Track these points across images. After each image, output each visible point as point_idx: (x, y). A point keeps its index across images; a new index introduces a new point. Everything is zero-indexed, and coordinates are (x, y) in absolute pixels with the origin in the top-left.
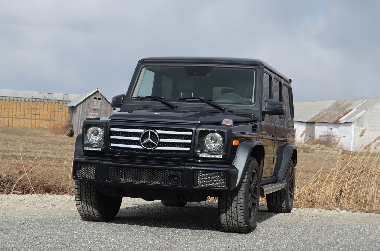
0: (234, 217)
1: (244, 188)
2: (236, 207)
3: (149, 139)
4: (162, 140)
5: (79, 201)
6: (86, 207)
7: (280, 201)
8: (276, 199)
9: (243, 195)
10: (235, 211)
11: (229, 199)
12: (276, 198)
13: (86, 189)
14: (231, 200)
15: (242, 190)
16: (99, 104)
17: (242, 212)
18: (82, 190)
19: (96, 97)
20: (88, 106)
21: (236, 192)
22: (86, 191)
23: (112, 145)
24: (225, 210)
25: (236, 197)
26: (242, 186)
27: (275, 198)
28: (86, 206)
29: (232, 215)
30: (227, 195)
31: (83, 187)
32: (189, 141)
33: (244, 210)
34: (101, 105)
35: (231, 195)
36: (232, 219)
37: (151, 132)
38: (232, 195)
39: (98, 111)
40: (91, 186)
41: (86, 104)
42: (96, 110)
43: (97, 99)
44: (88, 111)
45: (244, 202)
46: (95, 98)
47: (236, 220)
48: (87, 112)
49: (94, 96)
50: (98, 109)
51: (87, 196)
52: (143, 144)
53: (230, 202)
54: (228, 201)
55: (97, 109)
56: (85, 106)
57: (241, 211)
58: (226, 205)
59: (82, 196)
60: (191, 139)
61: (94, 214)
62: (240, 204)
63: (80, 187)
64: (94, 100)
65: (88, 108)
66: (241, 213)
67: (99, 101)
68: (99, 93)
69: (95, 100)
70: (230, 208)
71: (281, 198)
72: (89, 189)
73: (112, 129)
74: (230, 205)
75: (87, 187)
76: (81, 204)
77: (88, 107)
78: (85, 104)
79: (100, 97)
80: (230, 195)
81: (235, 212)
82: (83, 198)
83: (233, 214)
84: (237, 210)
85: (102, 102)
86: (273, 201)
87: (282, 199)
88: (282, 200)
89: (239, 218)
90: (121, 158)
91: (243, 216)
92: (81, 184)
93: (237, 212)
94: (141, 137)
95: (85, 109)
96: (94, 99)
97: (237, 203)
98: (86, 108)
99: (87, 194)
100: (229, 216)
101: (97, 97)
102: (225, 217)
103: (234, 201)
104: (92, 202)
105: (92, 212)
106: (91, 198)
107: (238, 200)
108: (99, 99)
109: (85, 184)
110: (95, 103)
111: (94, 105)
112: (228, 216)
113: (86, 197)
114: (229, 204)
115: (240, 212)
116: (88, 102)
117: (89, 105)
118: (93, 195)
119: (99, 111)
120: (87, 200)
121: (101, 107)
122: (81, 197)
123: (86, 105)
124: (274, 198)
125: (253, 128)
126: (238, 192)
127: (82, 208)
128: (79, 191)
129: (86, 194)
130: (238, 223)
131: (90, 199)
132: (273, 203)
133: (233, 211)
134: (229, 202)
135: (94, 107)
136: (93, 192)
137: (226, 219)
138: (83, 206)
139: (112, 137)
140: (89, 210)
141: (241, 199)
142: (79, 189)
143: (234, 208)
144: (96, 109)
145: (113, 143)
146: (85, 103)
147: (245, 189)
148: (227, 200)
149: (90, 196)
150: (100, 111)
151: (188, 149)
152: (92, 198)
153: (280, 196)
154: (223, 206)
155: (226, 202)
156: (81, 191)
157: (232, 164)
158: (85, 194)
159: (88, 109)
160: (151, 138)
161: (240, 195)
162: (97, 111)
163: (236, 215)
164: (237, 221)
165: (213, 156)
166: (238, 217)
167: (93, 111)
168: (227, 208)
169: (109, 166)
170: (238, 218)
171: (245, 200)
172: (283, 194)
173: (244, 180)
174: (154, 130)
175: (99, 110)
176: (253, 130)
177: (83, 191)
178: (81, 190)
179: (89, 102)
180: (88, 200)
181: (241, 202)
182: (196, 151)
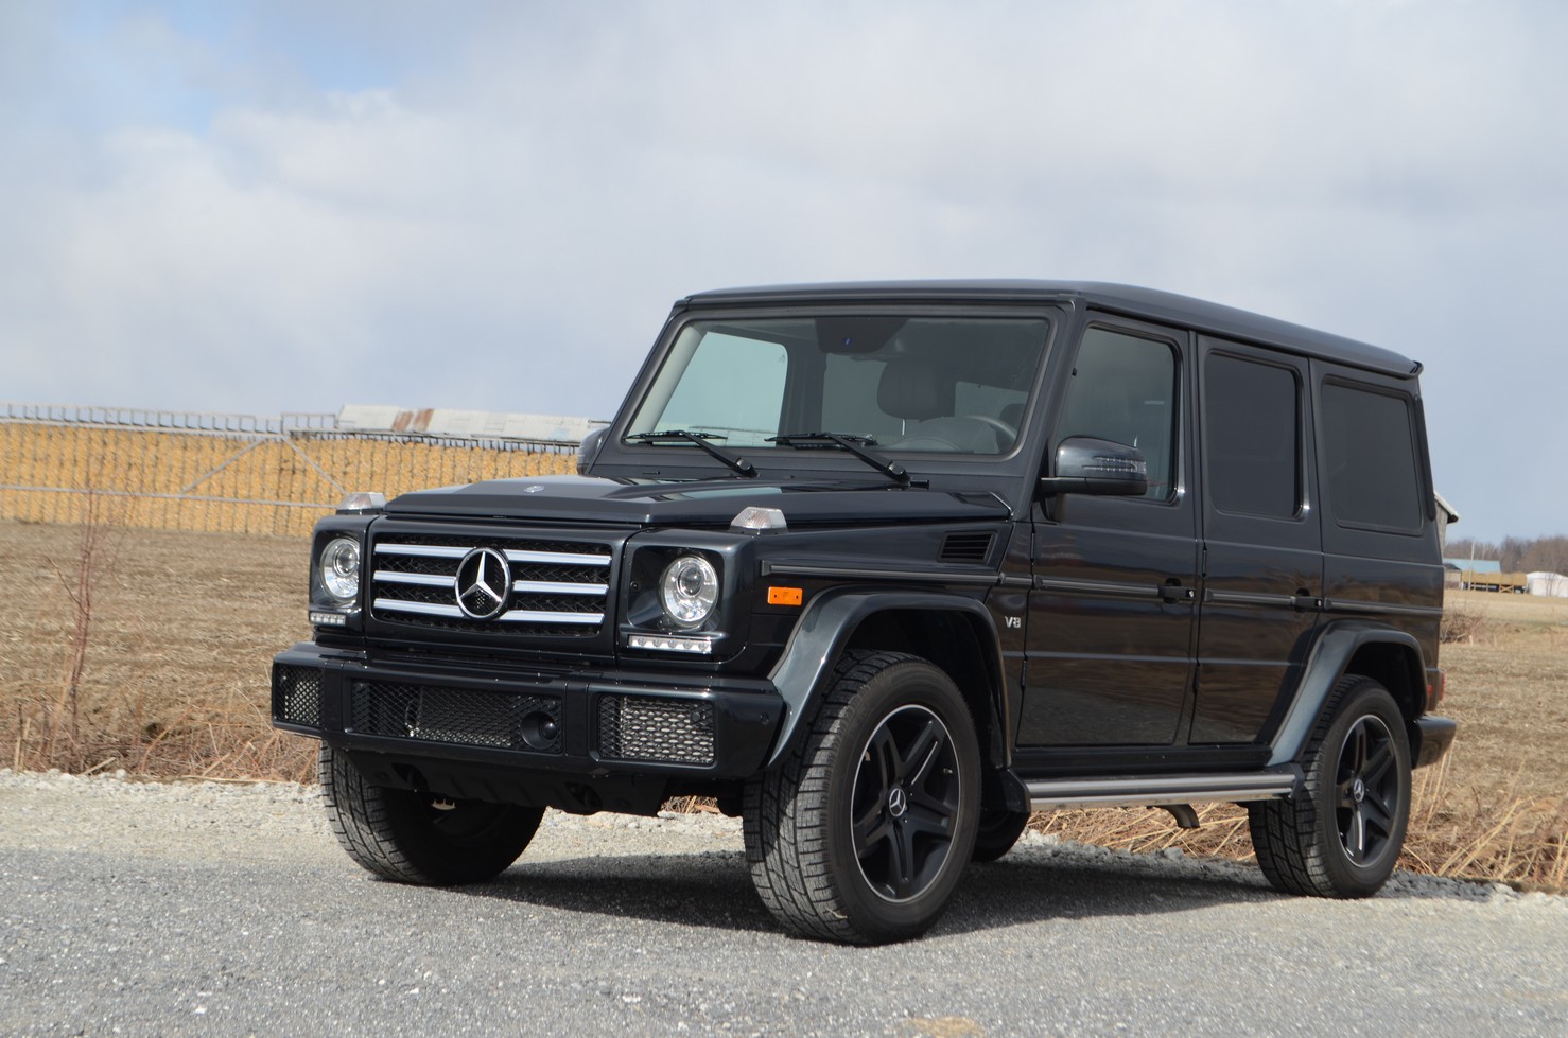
0: (794, 879)
1: (820, 769)
2: (793, 840)
3: (481, 583)
4: (521, 586)
5: (332, 809)
6: (355, 829)
7: (1296, 849)
8: (1282, 840)
9: (816, 795)
10: (791, 855)
11: (768, 810)
12: (1282, 834)
13: (346, 763)
14: (774, 816)
15: (813, 775)
17: (815, 861)
18: (336, 766)
21: (793, 783)
22: (346, 770)
23: (380, 603)
24: (760, 850)
25: (792, 802)
26: (815, 762)
27: (1277, 838)
28: (353, 825)
29: (784, 872)
30: (765, 795)
31: (340, 759)
32: (600, 589)
33: (820, 854)
35: (776, 796)
36: (788, 886)
37: (488, 555)
38: (779, 795)
45: (817, 823)
47: (803, 891)
51: (351, 791)
52: (464, 600)
53: (774, 820)
54: (767, 818)
57: (811, 856)
58: (761, 833)
59: (337, 789)
60: (607, 581)
61: (386, 856)
62: (805, 831)
66: (810, 864)
70: (776, 846)
71: (1297, 834)
73: (381, 548)
74: (774, 832)
76: (338, 818)
80: (772, 797)
81: (791, 862)
82: (341, 796)
83: (787, 866)
84: (797, 853)
86: (1270, 848)
87: (1304, 840)
88: (1302, 845)
89: (811, 884)
90: (411, 650)
91: (820, 878)
93: (798, 862)
94: (458, 573)
97: (796, 827)
99: (350, 783)
100: (778, 875)
102: (766, 880)
103: (785, 819)
104: (369, 811)
105: (377, 847)
106: (362, 796)
107: (798, 813)
112: (773, 875)
113: (348, 791)
114: (772, 830)
115: (807, 863)
118: (369, 788)
120: (353, 804)
122: (335, 792)
124: (1274, 835)
125: (947, 545)
126: (798, 784)
127: (347, 832)
128: (330, 771)
129: (347, 784)
130: (811, 902)
131: (361, 802)
132: (1272, 854)
133: (785, 857)
134: (771, 823)
136: (368, 777)
137: (772, 887)
138: (347, 827)
139: (380, 575)
140: (366, 842)
141: (807, 809)
142: (329, 765)
143: (786, 844)
145: (383, 596)
147: (823, 775)
148: (764, 813)
149: (359, 790)
151: (596, 618)
152: (365, 799)
153: (1295, 828)
154: (753, 836)
155: (761, 822)
156: (332, 772)
157: (769, 677)
158: (344, 782)
160: (487, 580)
161: (806, 795)
163: (797, 872)
164: (806, 893)
165: (680, 647)
166: (805, 880)
168: (767, 846)
169: (355, 677)
170: (807, 885)
171: (822, 815)
172: (1305, 822)
173: (825, 741)
174: (498, 549)
176: (945, 551)
177: (338, 770)
178: (333, 766)
180: (357, 804)
181: (809, 824)
182: (622, 625)
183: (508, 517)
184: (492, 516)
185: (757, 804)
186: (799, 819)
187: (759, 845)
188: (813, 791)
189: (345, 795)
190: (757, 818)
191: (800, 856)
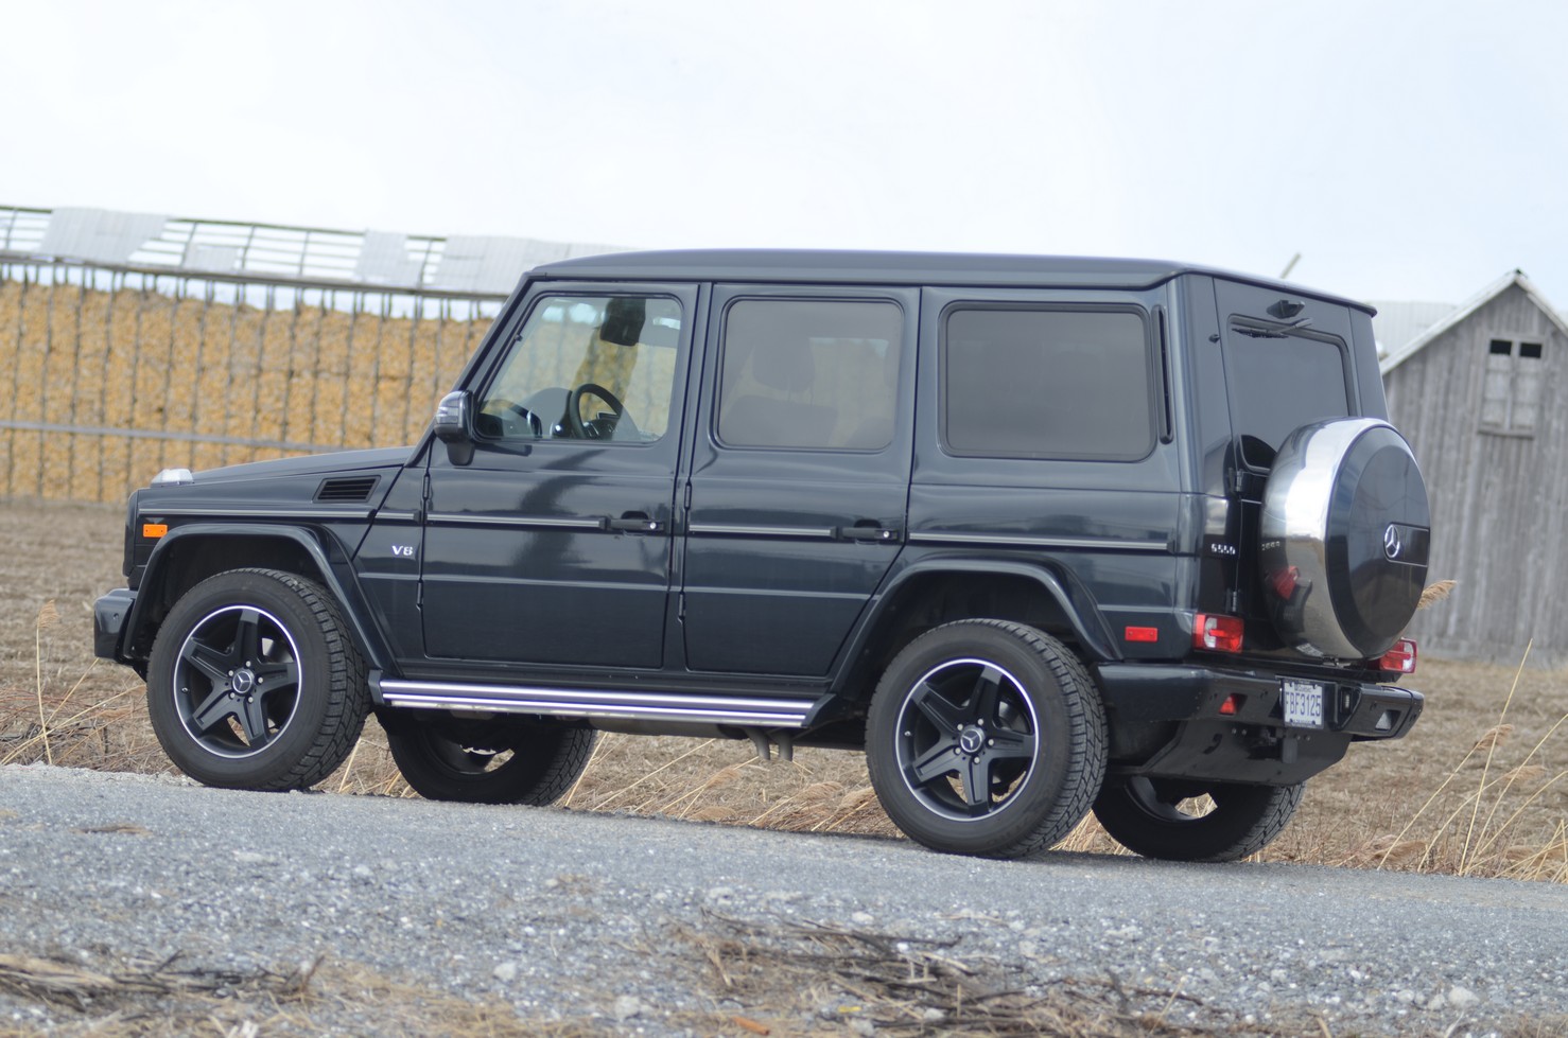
16: (1529, 387)
19: (1505, 336)
20: (1446, 406)
34: (1542, 398)
39: (1519, 447)
41: (1429, 389)
42: (1504, 437)
43: (1515, 350)
44: (1441, 447)
46: (1500, 347)
48: (1435, 453)
49: (1491, 328)
50: (1522, 427)
55: (1516, 432)
56: (1420, 408)
64: (1487, 362)
65: (1444, 419)
67: (1530, 364)
68: (1531, 303)
69: (1500, 361)
77: (1441, 412)
78: (1421, 394)
79: (1533, 336)
85: (1553, 374)
95: (1417, 429)
96: (1486, 347)
98: (1424, 423)
101: (1517, 340)
108: (1532, 351)
110: (1498, 386)
111: (1489, 395)
116: (1445, 374)
117: (1447, 394)
119: (1525, 444)
121: (1541, 416)
123: (1430, 397)
135: (1489, 418)
144: (1506, 429)
146: (1415, 386)
150: (1536, 443)
159: (1438, 432)
162: (1515, 442)
167: (1484, 445)
175: (1530, 439)
179: (1450, 371)
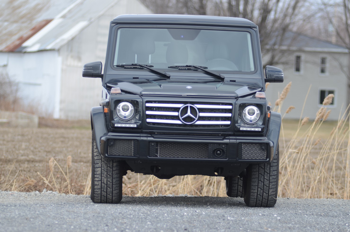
0: (266, 190)
2: (269, 179)
3: (189, 113)
4: (202, 114)
5: (98, 182)
6: (106, 187)
10: (267, 183)
11: (261, 172)
13: (107, 167)
14: (263, 173)
15: (274, 162)
17: (274, 184)
21: (269, 164)
22: (107, 170)
23: (148, 120)
24: (257, 183)
25: (269, 169)
29: (263, 188)
31: (104, 166)
32: (229, 115)
35: (263, 168)
36: (263, 192)
37: (190, 106)
40: (113, 165)
45: (276, 174)
47: (267, 193)
51: (108, 176)
52: (182, 119)
53: (263, 174)
54: (261, 174)
58: (258, 178)
59: (102, 175)
60: (231, 113)
61: (112, 195)
62: (273, 176)
63: (101, 166)
66: (273, 185)
72: (111, 168)
73: (148, 105)
75: (108, 165)
76: (100, 184)
80: (262, 168)
81: (267, 185)
82: (104, 178)
83: (265, 186)
84: (269, 182)
89: (271, 191)
91: (275, 189)
92: (101, 163)
93: (269, 185)
94: (180, 112)
97: (270, 176)
99: (109, 173)
100: (261, 189)
102: (256, 191)
103: (267, 174)
104: (114, 181)
105: (111, 192)
107: (271, 172)
109: (106, 162)
112: (259, 189)
113: (107, 176)
114: (262, 177)
115: (272, 185)
118: (116, 174)
127: (101, 189)
129: (107, 174)
130: (268, 196)
131: (111, 179)
133: (265, 184)
134: (262, 175)
136: (116, 171)
137: (257, 193)
138: (102, 187)
139: (148, 112)
140: (108, 191)
141: (273, 171)
143: (266, 180)
145: (148, 118)
148: (260, 172)
149: (112, 175)
151: (228, 123)
152: (113, 178)
154: (255, 179)
155: (259, 175)
158: (106, 173)
160: (191, 113)
163: (268, 188)
166: (270, 189)
168: (259, 181)
169: (151, 142)
177: (104, 170)
178: (101, 169)
180: (110, 179)
181: (274, 175)
182: (236, 125)
183: (187, 95)
184: (182, 95)
185: (258, 170)
186: (271, 173)
187: (257, 181)
188: (275, 166)
189: (106, 177)
190: (258, 174)
191: (270, 183)
